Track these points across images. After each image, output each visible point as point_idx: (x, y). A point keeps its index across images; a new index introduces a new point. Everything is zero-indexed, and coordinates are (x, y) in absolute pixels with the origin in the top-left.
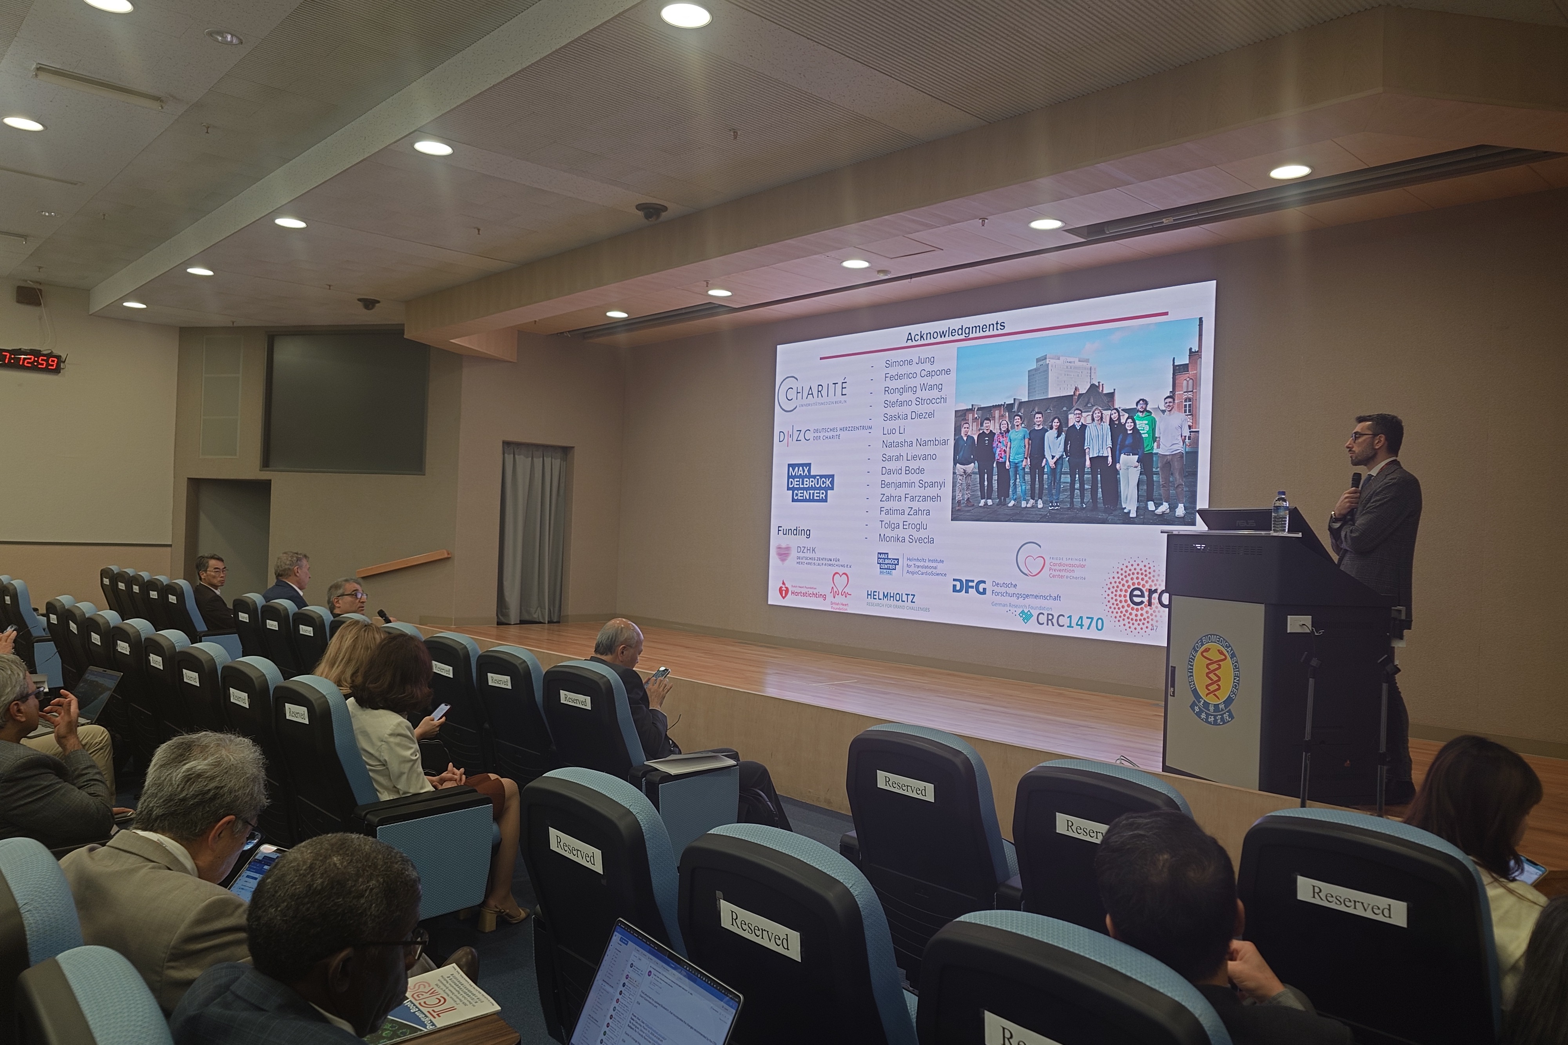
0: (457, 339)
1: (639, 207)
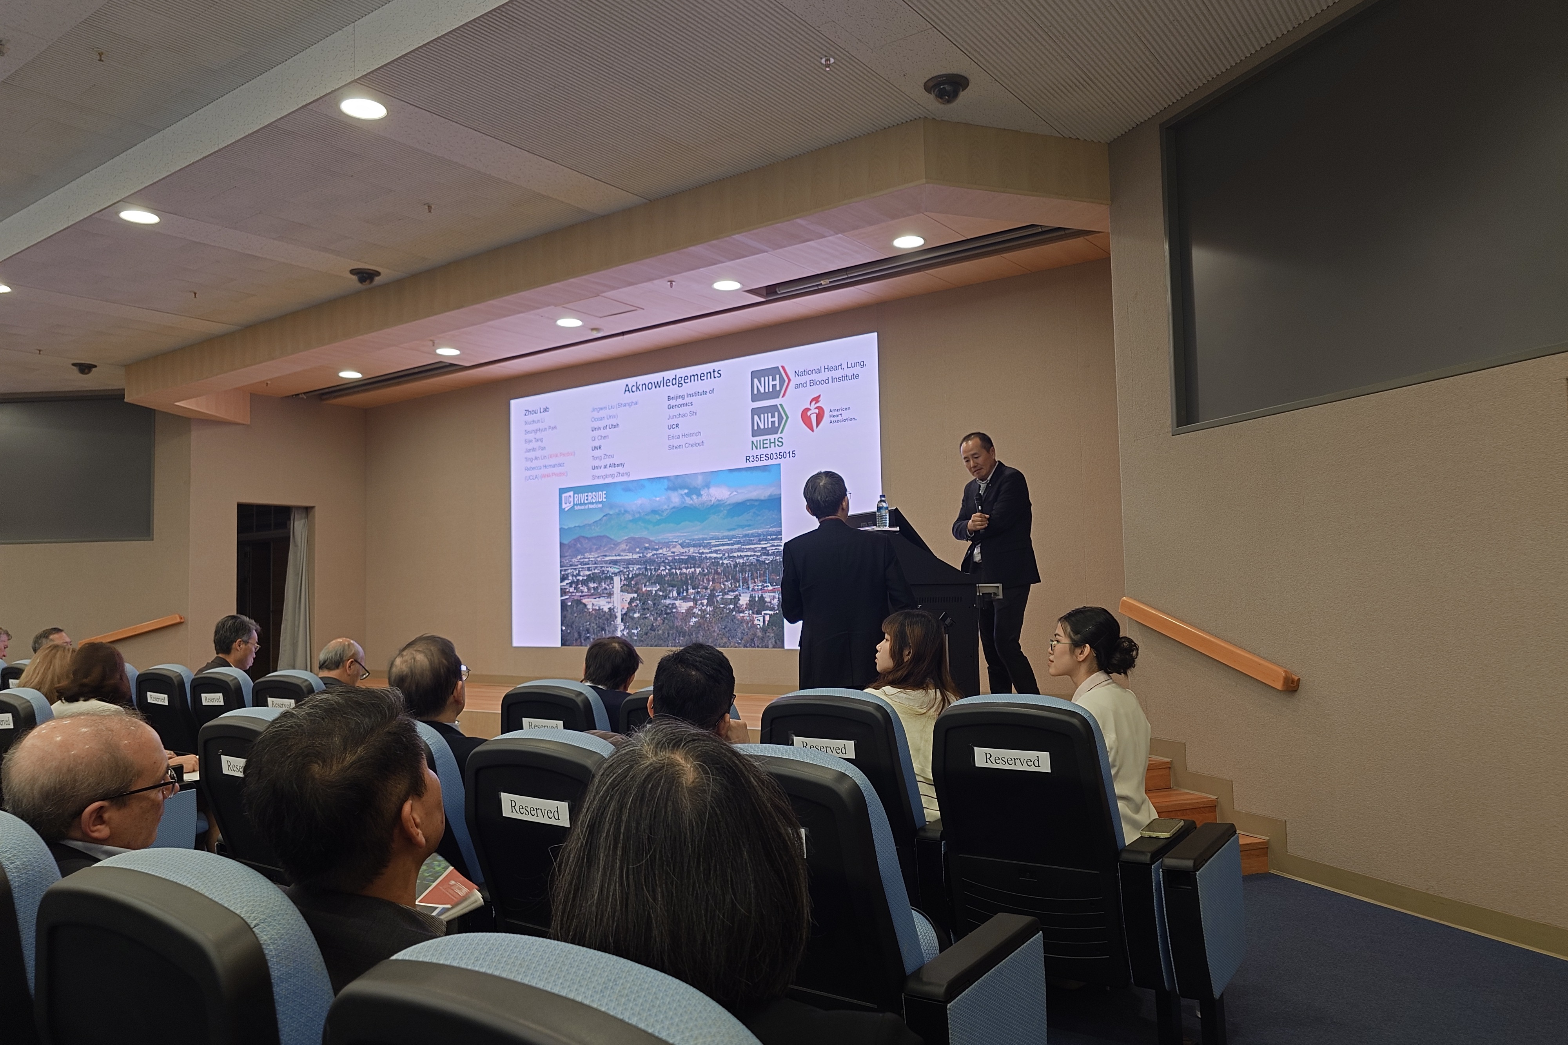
0: (182, 402)
1: (353, 272)
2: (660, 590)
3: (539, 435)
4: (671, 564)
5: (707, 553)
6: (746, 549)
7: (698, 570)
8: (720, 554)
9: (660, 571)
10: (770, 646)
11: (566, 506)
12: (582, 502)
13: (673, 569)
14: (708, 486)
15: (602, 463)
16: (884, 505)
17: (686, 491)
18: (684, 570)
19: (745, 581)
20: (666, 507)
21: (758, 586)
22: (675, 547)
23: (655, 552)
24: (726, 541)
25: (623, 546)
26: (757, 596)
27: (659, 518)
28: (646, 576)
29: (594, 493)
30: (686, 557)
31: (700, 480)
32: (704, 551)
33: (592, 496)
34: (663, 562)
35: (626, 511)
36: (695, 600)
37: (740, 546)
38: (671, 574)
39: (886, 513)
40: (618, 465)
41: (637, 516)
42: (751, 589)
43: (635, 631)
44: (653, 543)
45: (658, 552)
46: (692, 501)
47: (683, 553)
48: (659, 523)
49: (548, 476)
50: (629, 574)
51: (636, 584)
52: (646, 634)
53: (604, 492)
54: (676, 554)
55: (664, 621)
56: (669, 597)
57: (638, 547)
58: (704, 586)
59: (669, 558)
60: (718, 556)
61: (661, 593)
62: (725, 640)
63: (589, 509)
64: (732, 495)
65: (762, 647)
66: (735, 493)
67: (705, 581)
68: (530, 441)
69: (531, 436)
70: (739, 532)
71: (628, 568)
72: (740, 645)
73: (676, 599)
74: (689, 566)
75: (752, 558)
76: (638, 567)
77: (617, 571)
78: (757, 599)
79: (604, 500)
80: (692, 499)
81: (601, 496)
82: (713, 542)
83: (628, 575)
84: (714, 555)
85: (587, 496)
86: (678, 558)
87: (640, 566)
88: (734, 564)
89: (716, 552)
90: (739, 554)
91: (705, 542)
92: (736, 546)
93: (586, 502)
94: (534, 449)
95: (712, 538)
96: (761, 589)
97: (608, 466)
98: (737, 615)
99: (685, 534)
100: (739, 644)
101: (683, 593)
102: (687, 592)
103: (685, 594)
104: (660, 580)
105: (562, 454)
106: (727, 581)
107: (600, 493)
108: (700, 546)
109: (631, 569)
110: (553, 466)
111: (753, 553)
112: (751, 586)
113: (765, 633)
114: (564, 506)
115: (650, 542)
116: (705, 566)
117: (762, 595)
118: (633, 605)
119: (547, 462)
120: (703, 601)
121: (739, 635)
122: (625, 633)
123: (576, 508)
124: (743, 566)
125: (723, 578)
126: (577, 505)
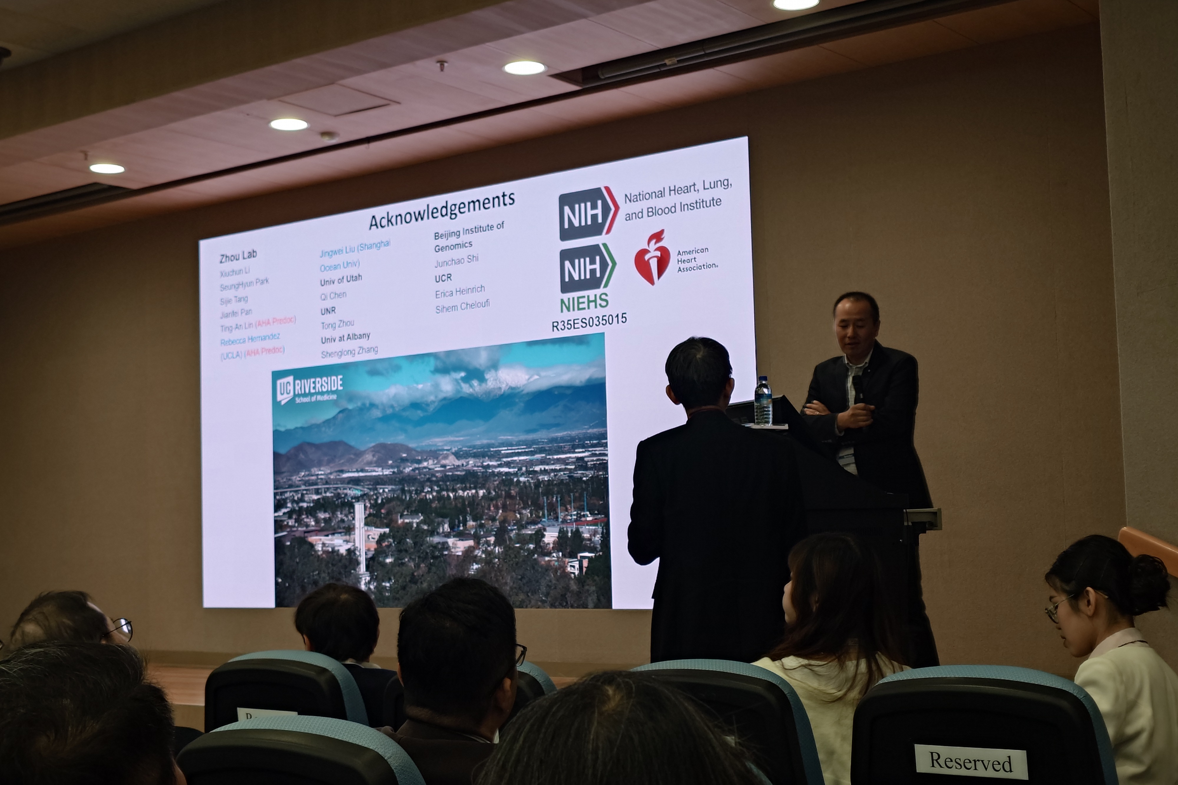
2: (424, 522)
3: (241, 292)
4: (441, 483)
5: (495, 467)
6: (554, 459)
7: (481, 493)
8: (513, 467)
9: (423, 494)
10: (591, 605)
11: (283, 398)
12: (307, 391)
13: (444, 490)
14: (494, 366)
15: (337, 334)
16: (766, 391)
17: (463, 374)
18: (460, 493)
19: (552, 508)
20: (432, 398)
21: (571, 516)
22: (446, 457)
23: (417, 466)
24: (522, 449)
25: (369, 457)
26: (569, 530)
27: (422, 415)
28: (402, 501)
29: (325, 379)
30: (463, 473)
31: (482, 360)
32: (491, 463)
33: (322, 384)
34: (429, 480)
35: (373, 405)
36: (476, 538)
37: (544, 455)
38: (440, 498)
39: (768, 404)
40: (361, 336)
41: (389, 411)
42: (560, 520)
43: (388, 585)
44: (413, 452)
45: (421, 466)
46: (471, 390)
47: (458, 466)
48: (421, 422)
49: (256, 352)
50: (377, 498)
51: (389, 513)
52: (404, 588)
53: (340, 377)
54: (448, 467)
55: (430, 569)
56: (438, 534)
57: (391, 458)
58: (490, 516)
59: (437, 475)
60: (511, 470)
61: (426, 527)
62: (522, 597)
63: (317, 402)
64: (532, 380)
65: (577, 608)
66: (536, 377)
67: (492, 508)
68: (229, 301)
69: (230, 294)
70: (542, 435)
71: (376, 489)
72: (546, 604)
73: (447, 535)
74: (468, 485)
75: (562, 473)
76: (390, 487)
77: (359, 493)
78: (570, 534)
79: (340, 388)
80: (471, 386)
81: (336, 383)
82: (504, 450)
83: (376, 500)
84: (505, 470)
85: (314, 383)
86: (450, 474)
87: (393, 487)
88: (535, 483)
89: (508, 464)
90: (542, 467)
91: (492, 449)
92: (538, 456)
93: (312, 391)
94: (234, 314)
95: (502, 444)
96: (576, 521)
97: (345, 338)
98: (540, 559)
99: (462, 438)
100: (543, 602)
101: (459, 526)
102: (465, 525)
103: (461, 528)
104: (423, 507)
105: (275, 320)
106: (524, 508)
107: (334, 378)
108: (484, 457)
109: (381, 491)
110: (264, 338)
111: (563, 467)
112: (561, 515)
113: (583, 586)
114: (279, 397)
115: (408, 450)
116: (492, 486)
117: (577, 530)
118: (384, 544)
119: (253, 332)
120: (488, 539)
121: (544, 589)
122: (372, 587)
123: (298, 400)
124: (549, 485)
125: (519, 504)
126: (299, 395)
